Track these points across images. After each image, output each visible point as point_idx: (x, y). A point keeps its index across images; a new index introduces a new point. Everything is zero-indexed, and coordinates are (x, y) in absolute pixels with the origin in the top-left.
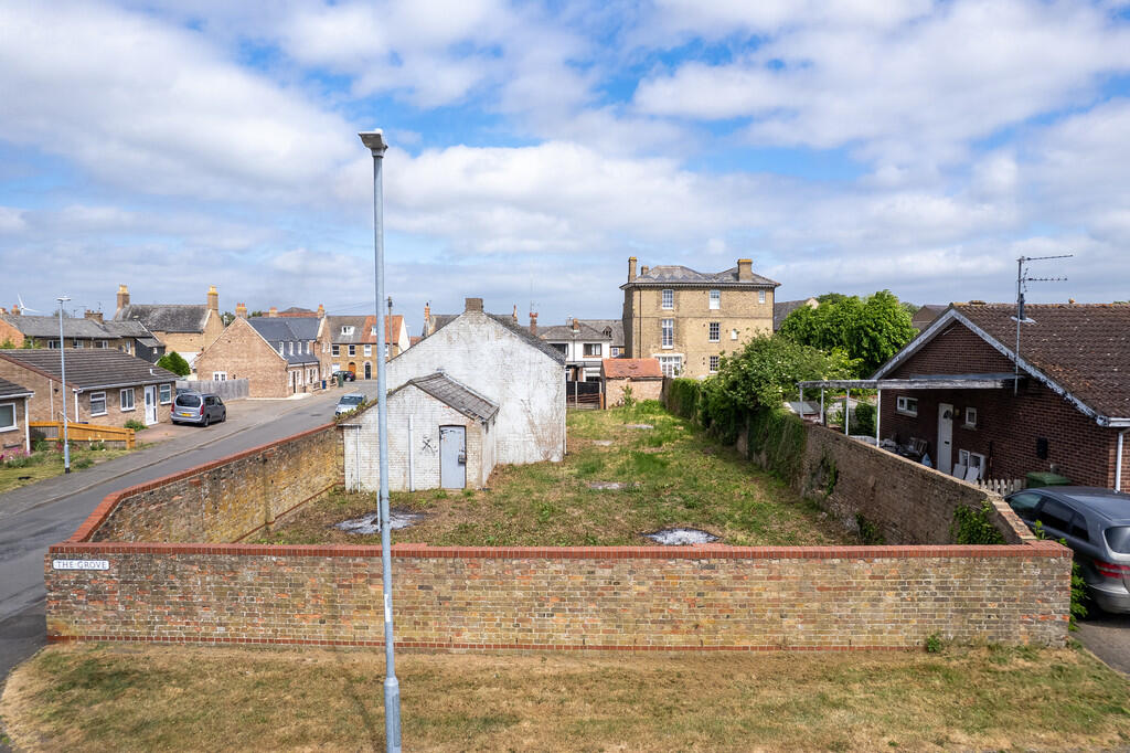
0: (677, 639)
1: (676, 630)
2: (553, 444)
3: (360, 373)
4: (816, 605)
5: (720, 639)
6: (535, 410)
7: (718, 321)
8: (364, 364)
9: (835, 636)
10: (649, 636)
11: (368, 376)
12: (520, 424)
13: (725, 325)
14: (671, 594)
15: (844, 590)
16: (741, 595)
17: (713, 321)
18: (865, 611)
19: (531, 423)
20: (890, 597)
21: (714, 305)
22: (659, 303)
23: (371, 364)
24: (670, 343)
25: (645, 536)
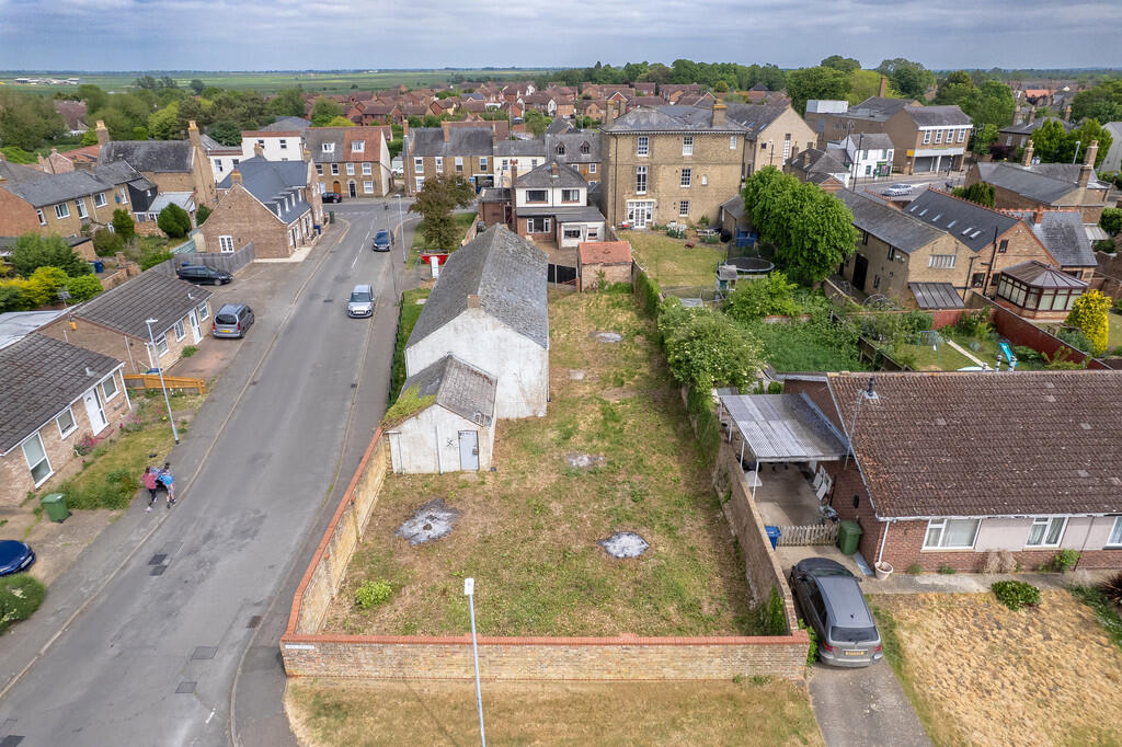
0: (611, 676)
1: (609, 673)
2: (539, 404)
3: (346, 191)
4: (680, 664)
5: (631, 676)
6: (524, 380)
7: (690, 167)
8: (348, 183)
9: (689, 675)
10: (596, 675)
11: (353, 194)
12: (514, 390)
13: (697, 170)
14: (607, 659)
15: (694, 658)
16: (644, 660)
17: (686, 168)
18: (704, 665)
19: (523, 391)
20: (718, 661)
21: (687, 152)
22: (634, 150)
23: (355, 182)
24: (644, 189)
25: (601, 545)
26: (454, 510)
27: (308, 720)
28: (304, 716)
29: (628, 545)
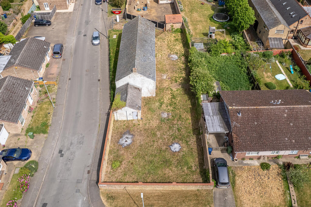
2: (153, 94)
6: (149, 88)
9: (188, 189)
10: (167, 189)
12: (146, 91)
16: (178, 187)
18: (191, 188)
19: (149, 91)
20: (194, 187)
25: (169, 147)
26: (132, 135)
27: (106, 200)
28: (105, 200)
29: (176, 147)
